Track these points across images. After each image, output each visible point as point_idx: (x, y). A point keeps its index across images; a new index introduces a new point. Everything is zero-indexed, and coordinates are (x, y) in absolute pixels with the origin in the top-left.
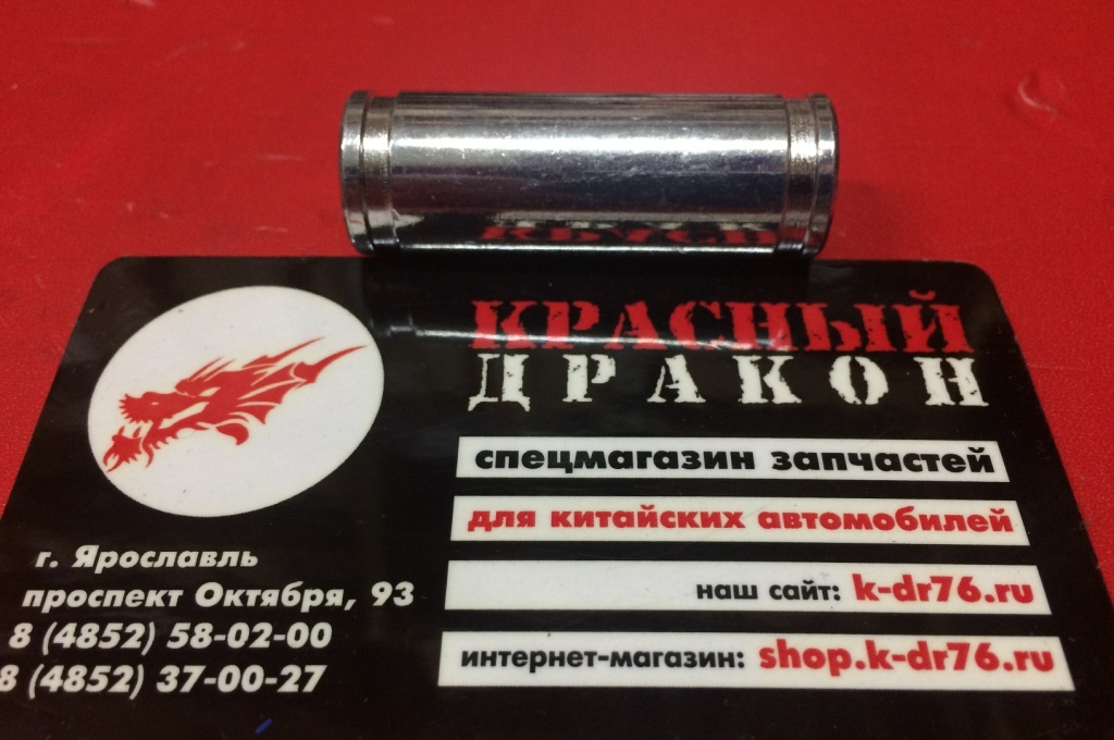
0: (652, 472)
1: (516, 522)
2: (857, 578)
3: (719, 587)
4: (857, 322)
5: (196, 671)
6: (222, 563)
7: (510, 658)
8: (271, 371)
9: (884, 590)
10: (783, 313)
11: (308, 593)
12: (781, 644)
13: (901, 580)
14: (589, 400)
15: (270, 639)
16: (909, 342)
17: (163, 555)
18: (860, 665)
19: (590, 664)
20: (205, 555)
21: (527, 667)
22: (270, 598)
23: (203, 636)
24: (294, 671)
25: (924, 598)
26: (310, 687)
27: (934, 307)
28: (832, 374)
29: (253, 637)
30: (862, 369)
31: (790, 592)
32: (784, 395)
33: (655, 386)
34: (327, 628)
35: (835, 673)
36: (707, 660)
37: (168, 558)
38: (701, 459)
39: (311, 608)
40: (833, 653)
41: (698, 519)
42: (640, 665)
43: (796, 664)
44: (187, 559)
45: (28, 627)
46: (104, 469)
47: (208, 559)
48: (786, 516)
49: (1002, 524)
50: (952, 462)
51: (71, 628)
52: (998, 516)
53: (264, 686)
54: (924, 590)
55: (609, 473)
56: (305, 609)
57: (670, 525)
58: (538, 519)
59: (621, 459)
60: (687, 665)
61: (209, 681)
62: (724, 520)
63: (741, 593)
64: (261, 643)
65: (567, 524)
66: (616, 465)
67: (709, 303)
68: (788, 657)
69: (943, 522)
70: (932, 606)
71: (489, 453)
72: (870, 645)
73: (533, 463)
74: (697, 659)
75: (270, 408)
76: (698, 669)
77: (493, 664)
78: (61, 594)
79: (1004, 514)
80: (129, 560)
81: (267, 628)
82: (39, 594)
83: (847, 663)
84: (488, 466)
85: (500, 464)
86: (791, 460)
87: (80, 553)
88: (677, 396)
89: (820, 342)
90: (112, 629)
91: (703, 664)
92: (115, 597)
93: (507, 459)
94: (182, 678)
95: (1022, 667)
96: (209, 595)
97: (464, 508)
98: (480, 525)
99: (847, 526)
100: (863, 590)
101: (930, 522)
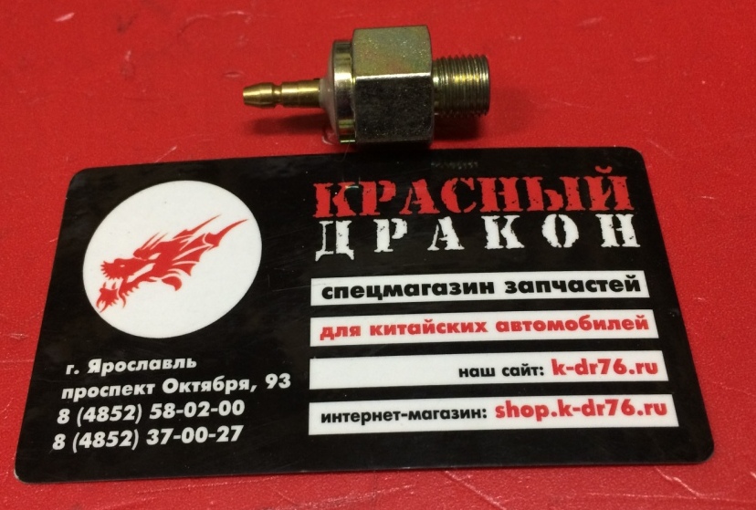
0: (431, 297)
1: (349, 333)
2: (554, 362)
3: (472, 370)
4: (561, 190)
5: (168, 432)
6: (176, 367)
7: (349, 417)
8: (191, 240)
9: (569, 368)
10: (514, 184)
11: (228, 382)
12: (508, 403)
13: (580, 362)
14: (391, 250)
15: (209, 411)
16: (593, 202)
17: (140, 363)
18: (554, 414)
19: (397, 419)
20: (165, 361)
21: (360, 422)
22: (206, 386)
23: (170, 411)
24: (224, 429)
25: (593, 372)
26: (235, 438)
27: (611, 178)
28: (544, 227)
29: (199, 410)
30: (563, 223)
31: (514, 371)
32: (513, 242)
33: (432, 239)
34: (240, 402)
35: (539, 419)
36: (465, 414)
37: (143, 365)
38: (461, 288)
39: (231, 391)
40: (538, 408)
41: (459, 328)
42: (425, 418)
43: (517, 415)
44: (155, 365)
45: (67, 411)
46: (98, 310)
47: (167, 364)
48: (513, 323)
49: (642, 324)
50: (615, 285)
51: (92, 410)
52: (641, 320)
53: (208, 439)
54: (593, 367)
55: (405, 299)
56: (227, 392)
57: (443, 332)
58: (362, 331)
59: (413, 290)
60: (453, 418)
61: (176, 437)
62: (475, 327)
63: (485, 373)
64: (204, 414)
65: (379, 334)
66: (409, 294)
67: (467, 179)
68: (512, 411)
69: (607, 324)
70: (598, 377)
71: (330, 289)
72: (560, 402)
73: (358, 294)
74: (459, 413)
75: (192, 265)
76: (460, 419)
77: (340, 421)
78: (84, 390)
79: (644, 318)
80: (121, 367)
81: (206, 404)
82: (71, 391)
83: (546, 414)
84: (330, 297)
85: (337, 296)
86: (517, 287)
87: (91, 363)
88: (446, 245)
89: (536, 205)
90: (116, 409)
91: (463, 417)
92: (115, 390)
93: (341, 292)
94: (161, 436)
95: (648, 413)
96: (171, 386)
97: (317, 325)
98: (327, 336)
99: (550, 329)
100: (557, 369)
101: (599, 325)
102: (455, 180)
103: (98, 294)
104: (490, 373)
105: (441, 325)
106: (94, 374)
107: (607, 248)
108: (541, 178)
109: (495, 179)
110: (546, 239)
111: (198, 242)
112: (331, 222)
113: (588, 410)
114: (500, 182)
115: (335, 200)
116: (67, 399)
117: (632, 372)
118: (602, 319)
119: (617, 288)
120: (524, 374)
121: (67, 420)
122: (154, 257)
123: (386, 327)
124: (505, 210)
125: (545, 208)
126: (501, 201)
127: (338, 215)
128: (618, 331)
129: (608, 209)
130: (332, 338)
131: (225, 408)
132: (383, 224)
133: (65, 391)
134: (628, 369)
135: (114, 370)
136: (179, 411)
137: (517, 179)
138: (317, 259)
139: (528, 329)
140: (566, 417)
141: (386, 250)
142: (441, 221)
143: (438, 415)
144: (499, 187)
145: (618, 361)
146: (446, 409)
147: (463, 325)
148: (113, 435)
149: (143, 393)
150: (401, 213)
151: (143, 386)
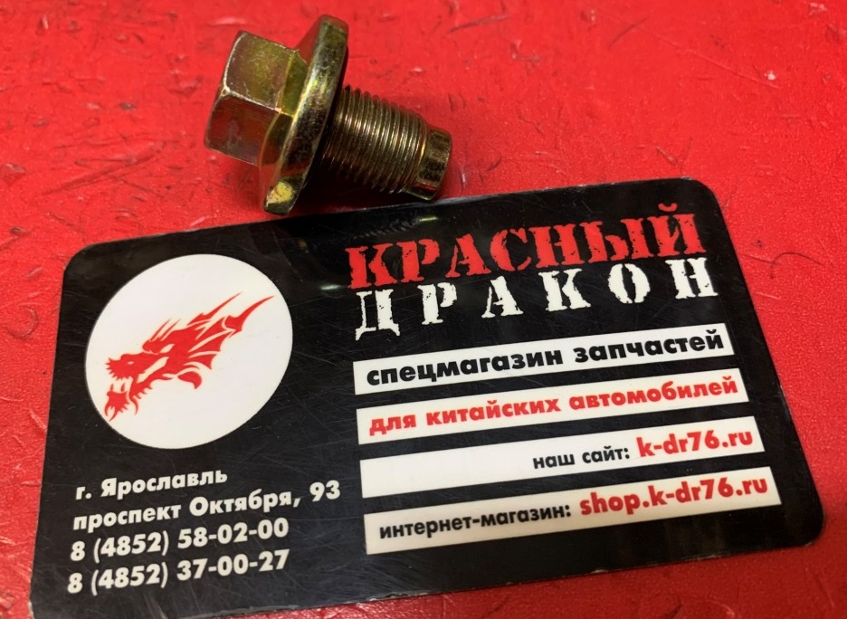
102: (505, 233)
103: (105, 400)
104: (569, 461)
105: (508, 406)
106: (108, 497)
107: (683, 299)
108: (600, 223)
109: (549, 228)
110: (613, 294)
111: (217, 328)
112: (370, 293)
113: (683, 495)
114: (555, 231)
115: (371, 266)
116: (80, 530)
117: (725, 445)
118: (687, 384)
119: (698, 346)
120: (607, 459)
121: (82, 555)
122: (167, 349)
123: (445, 413)
124: (563, 263)
125: (609, 258)
126: (558, 253)
127: (377, 284)
128: (706, 397)
129: (677, 253)
130: (384, 433)
131: (265, 529)
132: (428, 291)
133: (77, 520)
134: (721, 441)
135: (132, 491)
136: (212, 537)
137: (574, 226)
138: (358, 338)
139: (606, 404)
140: (659, 505)
141: (436, 321)
142: (493, 282)
143: (515, 517)
144: (555, 237)
145: (710, 433)
146: (523, 509)
147: (532, 404)
148: (137, 570)
149: (167, 517)
150: (448, 276)
151: (167, 508)
